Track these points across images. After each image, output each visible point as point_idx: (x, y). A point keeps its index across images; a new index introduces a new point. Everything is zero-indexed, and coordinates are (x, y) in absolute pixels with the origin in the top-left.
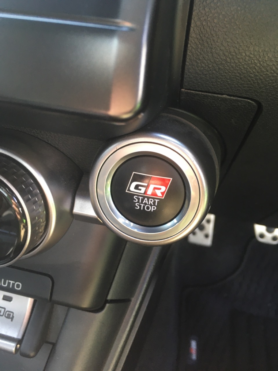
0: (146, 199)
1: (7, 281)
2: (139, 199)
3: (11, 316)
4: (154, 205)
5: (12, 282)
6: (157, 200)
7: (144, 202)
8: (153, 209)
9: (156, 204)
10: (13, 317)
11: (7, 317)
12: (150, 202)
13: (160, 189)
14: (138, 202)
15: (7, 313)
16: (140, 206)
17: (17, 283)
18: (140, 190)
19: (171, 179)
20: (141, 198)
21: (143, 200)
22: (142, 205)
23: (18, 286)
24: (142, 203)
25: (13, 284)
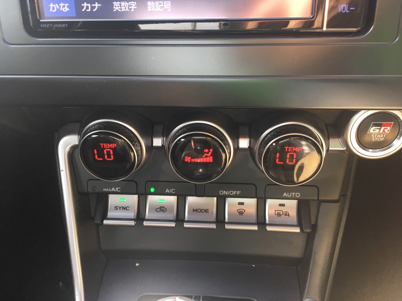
0: (379, 135)
1: (291, 193)
2: (375, 136)
3: (288, 214)
4: (383, 137)
5: (293, 193)
6: (385, 135)
7: (378, 136)
8: (382, 139)
9: (384, 137)
10: (289, 214)
11: (285, 215)
12: (381, 136)
13: (387, 129)
14: (374, 137)
15: (284, 213)
16: (375, 139)
17: (297, 194)
18: (376, 131)
19: (393, 123)
20: (376, 135)
21: (377, 136)
22: (376, 138)
23: (298, 195)
24: (376, 137)
25: (295, 195)
